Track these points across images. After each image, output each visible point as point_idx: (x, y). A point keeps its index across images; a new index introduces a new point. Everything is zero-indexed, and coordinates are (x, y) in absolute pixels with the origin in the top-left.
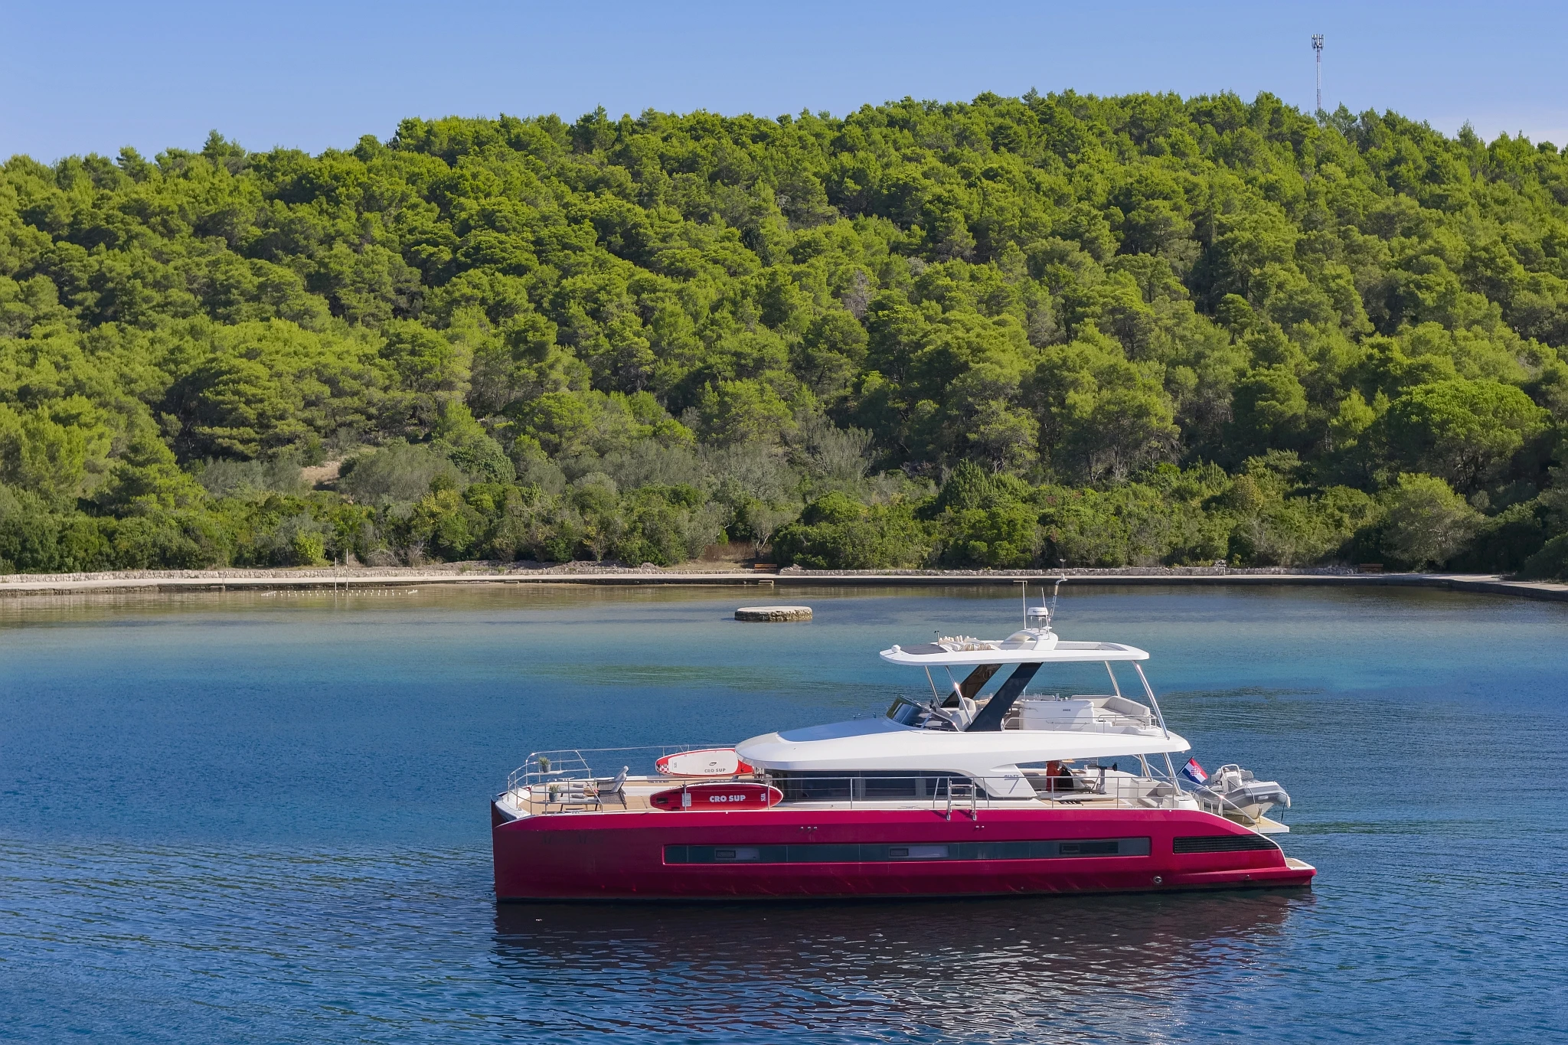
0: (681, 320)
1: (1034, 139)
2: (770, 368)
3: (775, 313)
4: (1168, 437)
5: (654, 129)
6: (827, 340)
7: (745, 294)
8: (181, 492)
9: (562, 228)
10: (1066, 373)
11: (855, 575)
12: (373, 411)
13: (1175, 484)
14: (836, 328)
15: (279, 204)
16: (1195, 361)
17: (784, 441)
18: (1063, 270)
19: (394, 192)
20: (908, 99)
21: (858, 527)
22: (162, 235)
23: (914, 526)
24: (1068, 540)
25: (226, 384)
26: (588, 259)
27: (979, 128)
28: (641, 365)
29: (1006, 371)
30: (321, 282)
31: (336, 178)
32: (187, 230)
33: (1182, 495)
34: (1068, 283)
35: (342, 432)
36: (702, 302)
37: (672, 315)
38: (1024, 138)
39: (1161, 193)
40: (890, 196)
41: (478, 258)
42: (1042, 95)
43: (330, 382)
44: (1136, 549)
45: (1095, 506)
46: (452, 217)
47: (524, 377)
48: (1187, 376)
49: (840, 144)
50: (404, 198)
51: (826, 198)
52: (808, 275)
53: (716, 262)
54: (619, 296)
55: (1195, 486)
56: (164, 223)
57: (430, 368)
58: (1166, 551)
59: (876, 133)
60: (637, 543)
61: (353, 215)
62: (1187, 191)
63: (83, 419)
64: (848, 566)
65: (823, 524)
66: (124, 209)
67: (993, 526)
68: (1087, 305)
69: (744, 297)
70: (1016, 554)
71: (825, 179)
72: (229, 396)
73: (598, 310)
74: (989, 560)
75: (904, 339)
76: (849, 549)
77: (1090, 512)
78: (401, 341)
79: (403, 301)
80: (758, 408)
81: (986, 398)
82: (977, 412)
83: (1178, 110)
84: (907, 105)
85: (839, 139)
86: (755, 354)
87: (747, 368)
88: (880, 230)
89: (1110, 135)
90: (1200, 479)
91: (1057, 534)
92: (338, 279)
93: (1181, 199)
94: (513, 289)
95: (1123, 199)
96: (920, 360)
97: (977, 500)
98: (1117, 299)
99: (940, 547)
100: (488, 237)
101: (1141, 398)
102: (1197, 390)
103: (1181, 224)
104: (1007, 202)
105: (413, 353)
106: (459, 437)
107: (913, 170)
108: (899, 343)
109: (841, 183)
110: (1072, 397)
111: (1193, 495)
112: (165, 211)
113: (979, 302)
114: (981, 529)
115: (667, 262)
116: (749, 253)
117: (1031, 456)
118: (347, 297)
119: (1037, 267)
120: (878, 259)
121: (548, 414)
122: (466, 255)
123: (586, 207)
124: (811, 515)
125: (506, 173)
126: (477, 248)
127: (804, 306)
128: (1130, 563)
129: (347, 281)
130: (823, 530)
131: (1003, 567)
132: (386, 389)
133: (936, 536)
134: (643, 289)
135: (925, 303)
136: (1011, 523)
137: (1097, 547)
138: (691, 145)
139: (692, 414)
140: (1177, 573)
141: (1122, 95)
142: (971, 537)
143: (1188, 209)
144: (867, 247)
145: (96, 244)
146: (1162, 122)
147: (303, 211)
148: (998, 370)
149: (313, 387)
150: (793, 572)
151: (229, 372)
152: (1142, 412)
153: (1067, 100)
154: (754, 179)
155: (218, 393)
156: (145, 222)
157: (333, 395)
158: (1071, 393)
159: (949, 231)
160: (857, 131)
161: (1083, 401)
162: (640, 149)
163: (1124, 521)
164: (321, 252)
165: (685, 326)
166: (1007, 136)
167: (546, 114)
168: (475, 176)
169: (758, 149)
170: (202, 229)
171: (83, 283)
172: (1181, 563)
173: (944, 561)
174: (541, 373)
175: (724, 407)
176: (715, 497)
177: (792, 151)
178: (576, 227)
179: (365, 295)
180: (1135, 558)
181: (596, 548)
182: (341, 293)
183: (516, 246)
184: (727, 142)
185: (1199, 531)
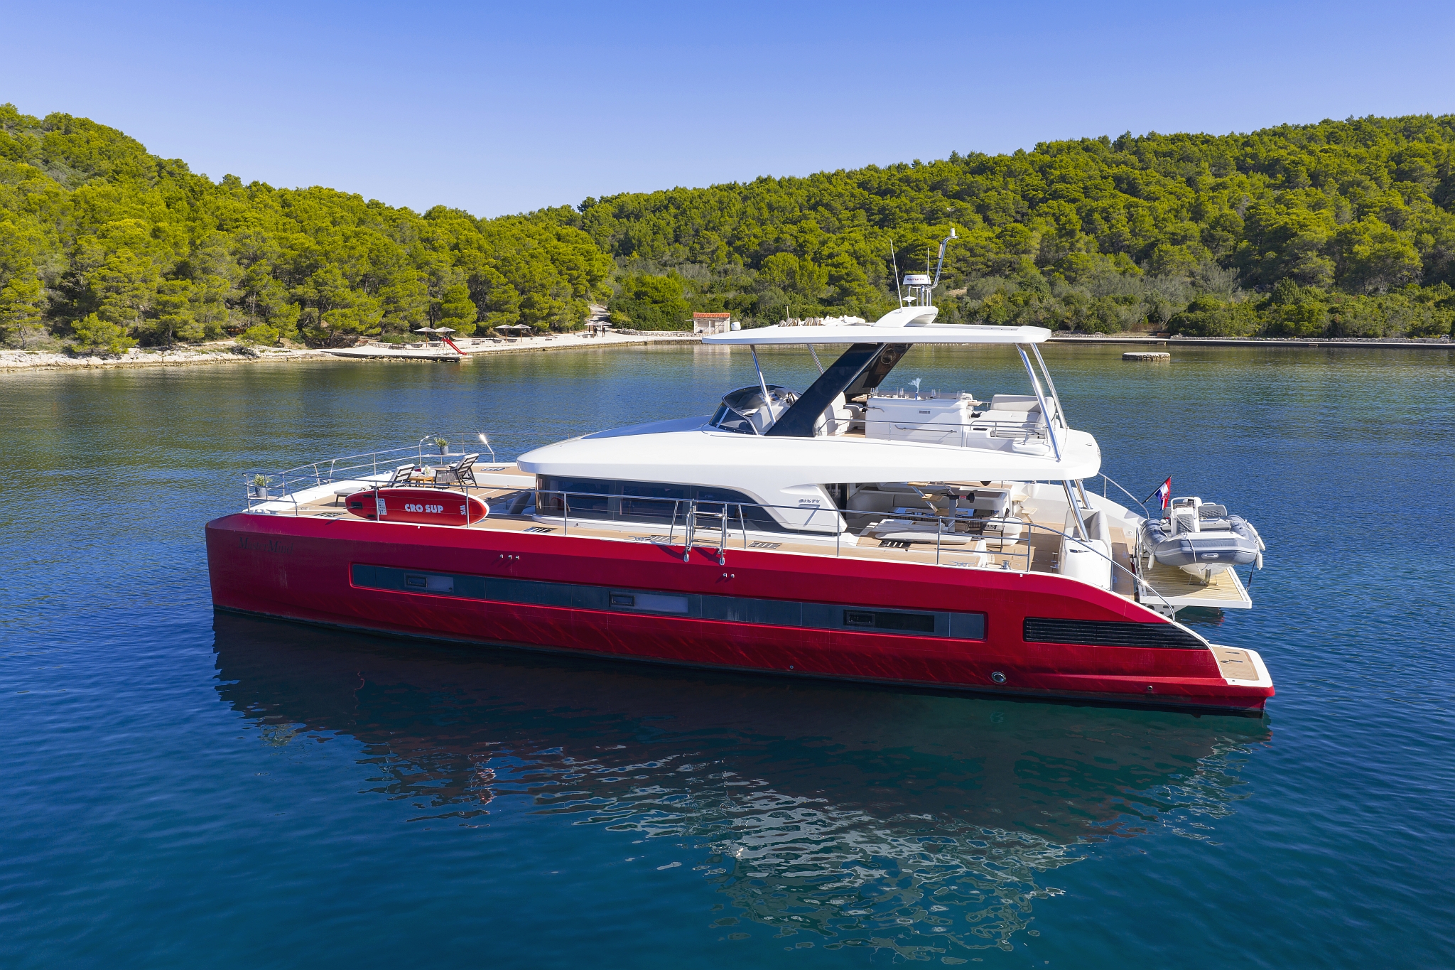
0: (1147, 219)
1: (1350, 138)
2: (1190, 240)
3: (1197, 214)
4: (1415, 269)
5: (1154, 141)
6: (1222, 226)
7: (1182, 206)
8: (869, 295)
9: (1098, 181)
10: (1354, 236)
11: (1214, 340)
12: (990, 264)
13: (1417, 293)
14: (1227, 220)
15: (969, 175)
16: (1435, 231)
17: (1192, 274)
18: (1359, 190)
19: (1021, 168)
20: (1285, 124)
21: (1218, 314)
22: (916, 191)
23: (1252, 314)
24: (1346, 322)
25: (920, 250)
26: (1107, 194)
27: (1321, 134)
28: (1124, 241)
29: (1318, 236)
30: (981, 209)
31: (996, 163)
32: (926, 188)
33: (1421, 299)
34: (1361, 197)
35: (974, 273)
36: (1160, 211)
37: (1142, 216)
38: (1345, 138)
39: (1419, 154)
40: (1269, 165)
41: (1055, 196)
42: (1356, 118)
43: (971, 250)
44: (1390, 328)
45: (1365, 303)
46: (1047, 179)
47: (1063, 246)
48: (1429, 239)
49: (1246, 144)
50: (1026, 170)
51: (1235, 167)
52: (1217, 197)
53: (1171, 193)
54: (1119, 209)
55: (1431, 295)
56: (917, 186)
57: (1019, 243)
58: (1409, 329)
59: (1266, 139)
60: (1094, 321)
61: (1002, 179)
62: (1434, 154)
63: (845, 265)
64: (1210, 335)
65: (1198, 312)
66: (900, 180)
67: (1299, 314)
68: (1371, 207)
69: (1182, 208)
70: (1312, 329)
71: (1237, 159)
72: (921, 257)
73: (1108, 217)
74: (1296, 333)
75: (1263, 223)
76: (1212, 325)
77: (1361, 306)
78: (1006, 231)
79: (1019, 217)
80: (1178, 258)
81: (1306, 250)
82: (1299, 258)
83: (1431, 122)
84: (1285, 126)
85: (1246, 142)
86: (1183, 234)
87: (1176, 240)
88: (1259, 179)
89: (1392, 135)
90: (1434, 291)
91: (1338, 318)
92: (988, 207)
93: (1431, 158)
94: (1070, 209)
95: (1398, 158)
96: (1270, 232)
97: (1292, 300)
98: (1389, 203)
99: (1266, 325)
100: (1060, 186)
101: (1400, 248)
102: (1434, 247)
103: (1429, 169)
104: (1332, 162)
105: (1011, 236)
106: (1026, 274)
107: (1283, 152)
108: (1260, 226)
109: (1243, 161)
110: (1357, 248)
111: (1428, 299)
112: (917, 180)
113: (1309, 207)
114: (1292, 315)
115: (1146, 194)
116: (1189, 189)
117: (1330, 281)
118: (991, 214)
119: (1343, 191)
120: (1258, 191)
121: (1071, 263)
122: (1050, 195)
123: (1110, 171)
124: (1193, 307)
125: (1077, 160)
126: (1055, 191)
127: (1212, 211)
128: (1385, 336)
129: (993, 208)
130: (1199, 315)
131: (1304, 337)
132: (997, 253)
133: (1265, 319)
134: (1132, 206)
135: (1278, 206)
136: (1311, 312)
137: (1364, 325)
138: (1171, 146)
139: (1145, 264)
140: (1416, 341)
141: (1400, 116)
142: (1286, 319)
143: (1434, 163)
144: (1252, 185)
145: (886, 195)
146: (1420, 128)
147: (979, 178)
148: (1314, 235)
149: (962, 252)
150: (1178, 338)
151: (922, 245)
152: (1399, 255)
153: (1370, 119)
154: (1199, 160)
155: (916, 255)
156: (909, 185)
157: (971, 256)
158: (1356, 246)
159: (1297, 176)
160: (1257, 138)
161: (1363, 250)
162: (1145, 149)
163: (1383, 312)
164: (982, 195)
165: (1149, 221)
166: (1335, 137)
167: (1102, 135)
168: (1061, 161)
169: (1204, 147)
170: (933, 189)
171: (876, 212)
172: (1419, 336)
173: (1268, 333)
174: (1072, 244)
175: (1160, 257)
176: (1146, 301)
177: (1222, 148)
178: (1104, 180)
179: (1001, 214)
180: (1388, 333)
181: (1071, 324)
182: (989, 213)
183: (1074, 190)
184: (1188, 144)
185: (1433, 317)
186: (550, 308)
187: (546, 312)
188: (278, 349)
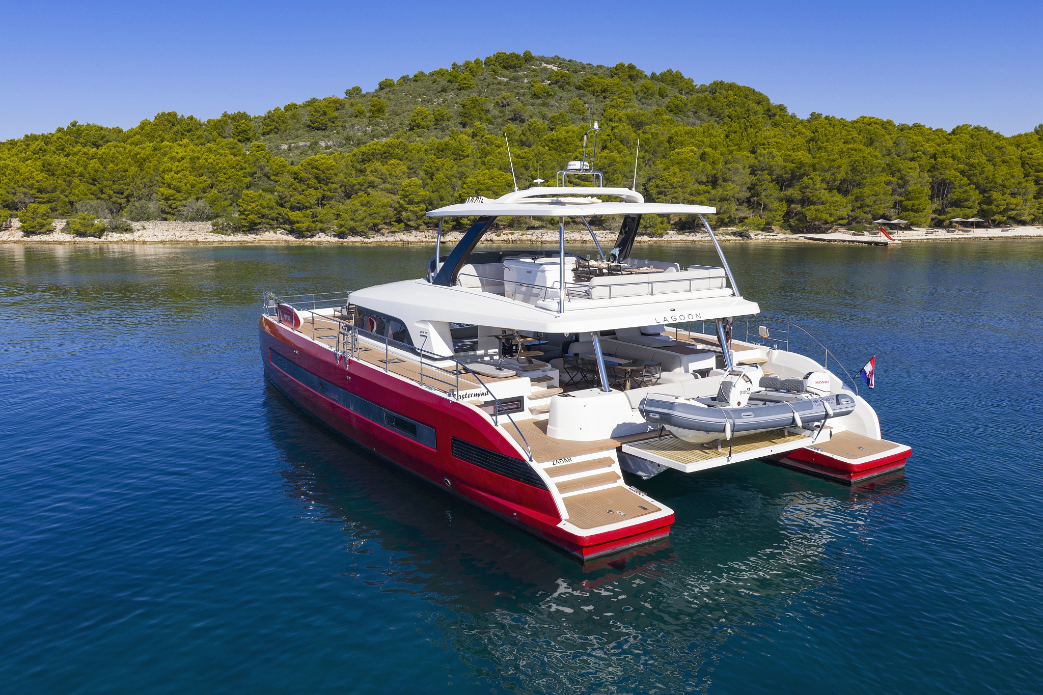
186: (1007, 204)
187: (1002, 208)
188: (768, 234)
